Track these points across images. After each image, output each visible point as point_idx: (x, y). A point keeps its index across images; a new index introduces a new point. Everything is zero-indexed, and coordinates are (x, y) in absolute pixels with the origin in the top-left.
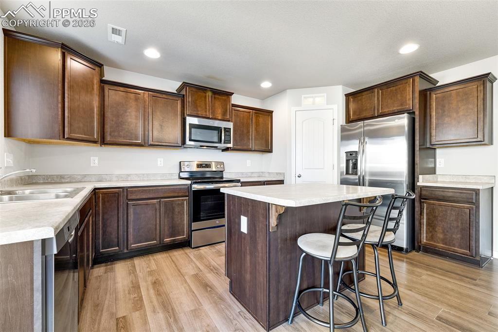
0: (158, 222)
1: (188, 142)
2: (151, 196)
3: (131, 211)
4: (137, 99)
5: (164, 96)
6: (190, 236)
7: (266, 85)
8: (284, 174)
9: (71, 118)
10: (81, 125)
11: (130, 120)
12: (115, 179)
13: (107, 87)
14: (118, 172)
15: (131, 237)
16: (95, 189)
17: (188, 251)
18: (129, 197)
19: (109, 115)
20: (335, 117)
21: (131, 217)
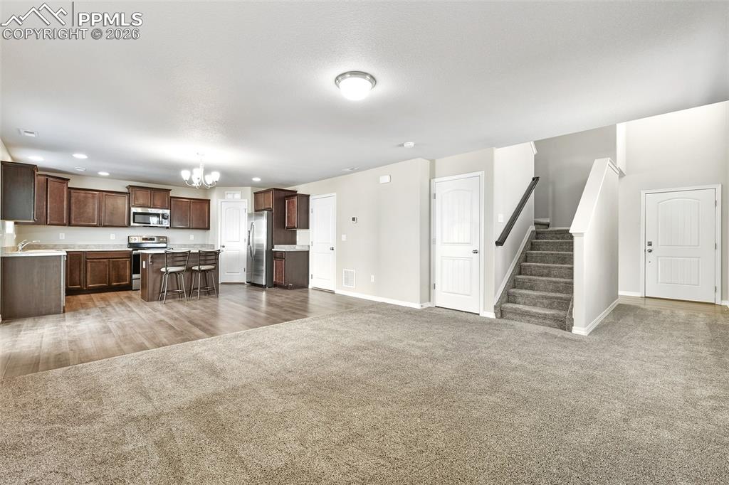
0: (107, 273)
1: (132, 224)
2: (103, 257)
3: (89, 265)
4: (93, 198)
5: (114, 194)
6: (131, 282)
8: (214, 245)
10: (57, 217)
11: (88, 211)
12: (78, 247)
13: (72, 191)
14: (79, 243)
15: (88, 281)
17: (130, 292)
18: (87, 258)
19: (73, 208)
20: (246, 207)
21: (89, 269)
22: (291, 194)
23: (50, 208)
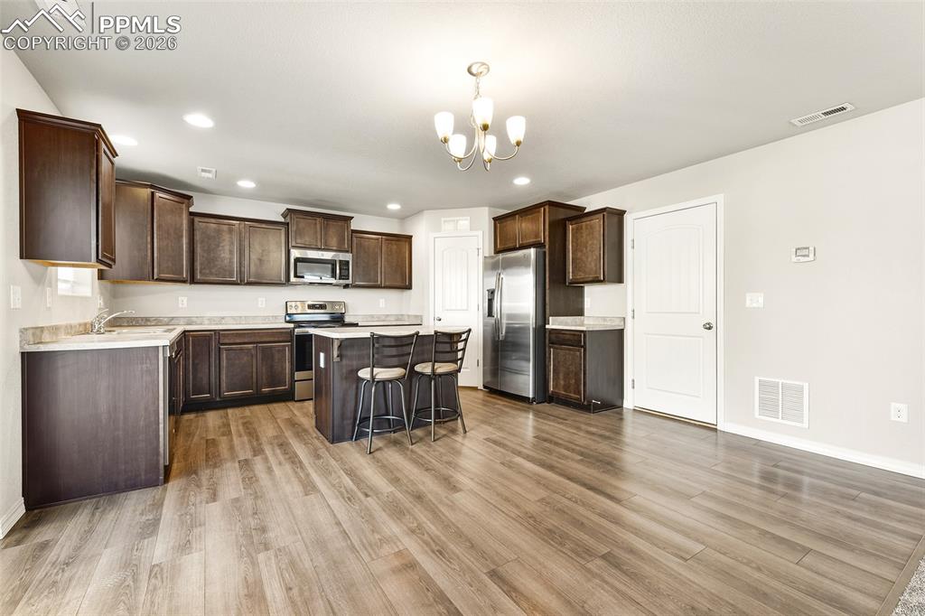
0: (254, 370)
1: (293, 279)
2: (246, 340)
3: (224, 355)
4: (231, 231)
5: (264, 226)
6: (293, 387)
7: (394, 207)
8: (421, 316)
9: (159, 258)
10: (170, 265)
11: (223, 255)
12: (206, 322)
13: (197, 219)
14: (209, 314)
15: (224, 385)
16: (185, 331)
17: (290, 404)
18: (221, 342)
19: (199, 250)
20: (481, 246)
21: (224, 363)
22: (574, 213)
23: (159, 249)
